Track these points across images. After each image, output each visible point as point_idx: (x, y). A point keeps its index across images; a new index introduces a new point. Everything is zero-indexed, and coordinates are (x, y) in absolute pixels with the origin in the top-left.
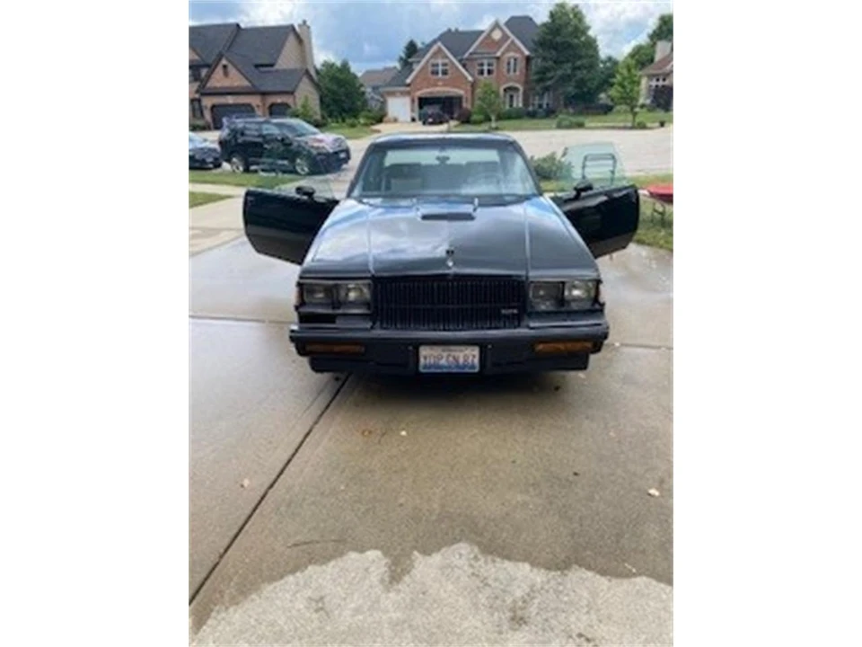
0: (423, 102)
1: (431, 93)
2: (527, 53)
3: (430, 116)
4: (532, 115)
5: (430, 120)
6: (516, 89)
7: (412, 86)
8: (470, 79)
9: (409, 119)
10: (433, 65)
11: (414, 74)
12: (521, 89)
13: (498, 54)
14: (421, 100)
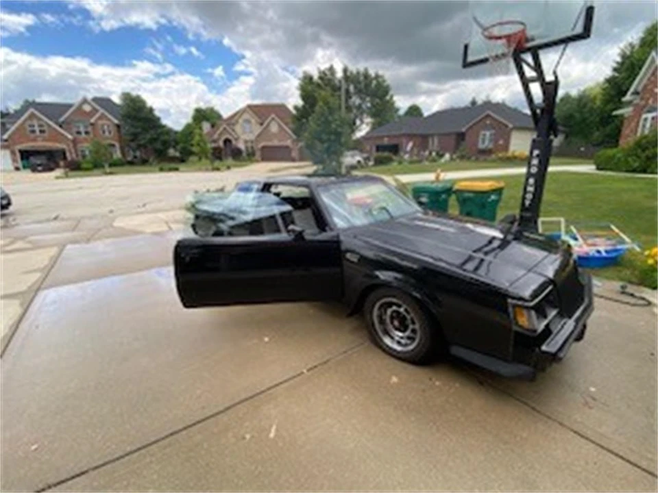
0: (26, 155)
1: (33, 147)
2: (116, 122)
3: (39, 165)
4: (131, 163)
5: (40, 168)
6: (113, 146)
7: (10, 141)
8: (70, 137)
9: (12, 168)
10: (30, 126)
11: (9, 133)
12: (117, 145)
13: (92, 121)
14: (22, 152)
